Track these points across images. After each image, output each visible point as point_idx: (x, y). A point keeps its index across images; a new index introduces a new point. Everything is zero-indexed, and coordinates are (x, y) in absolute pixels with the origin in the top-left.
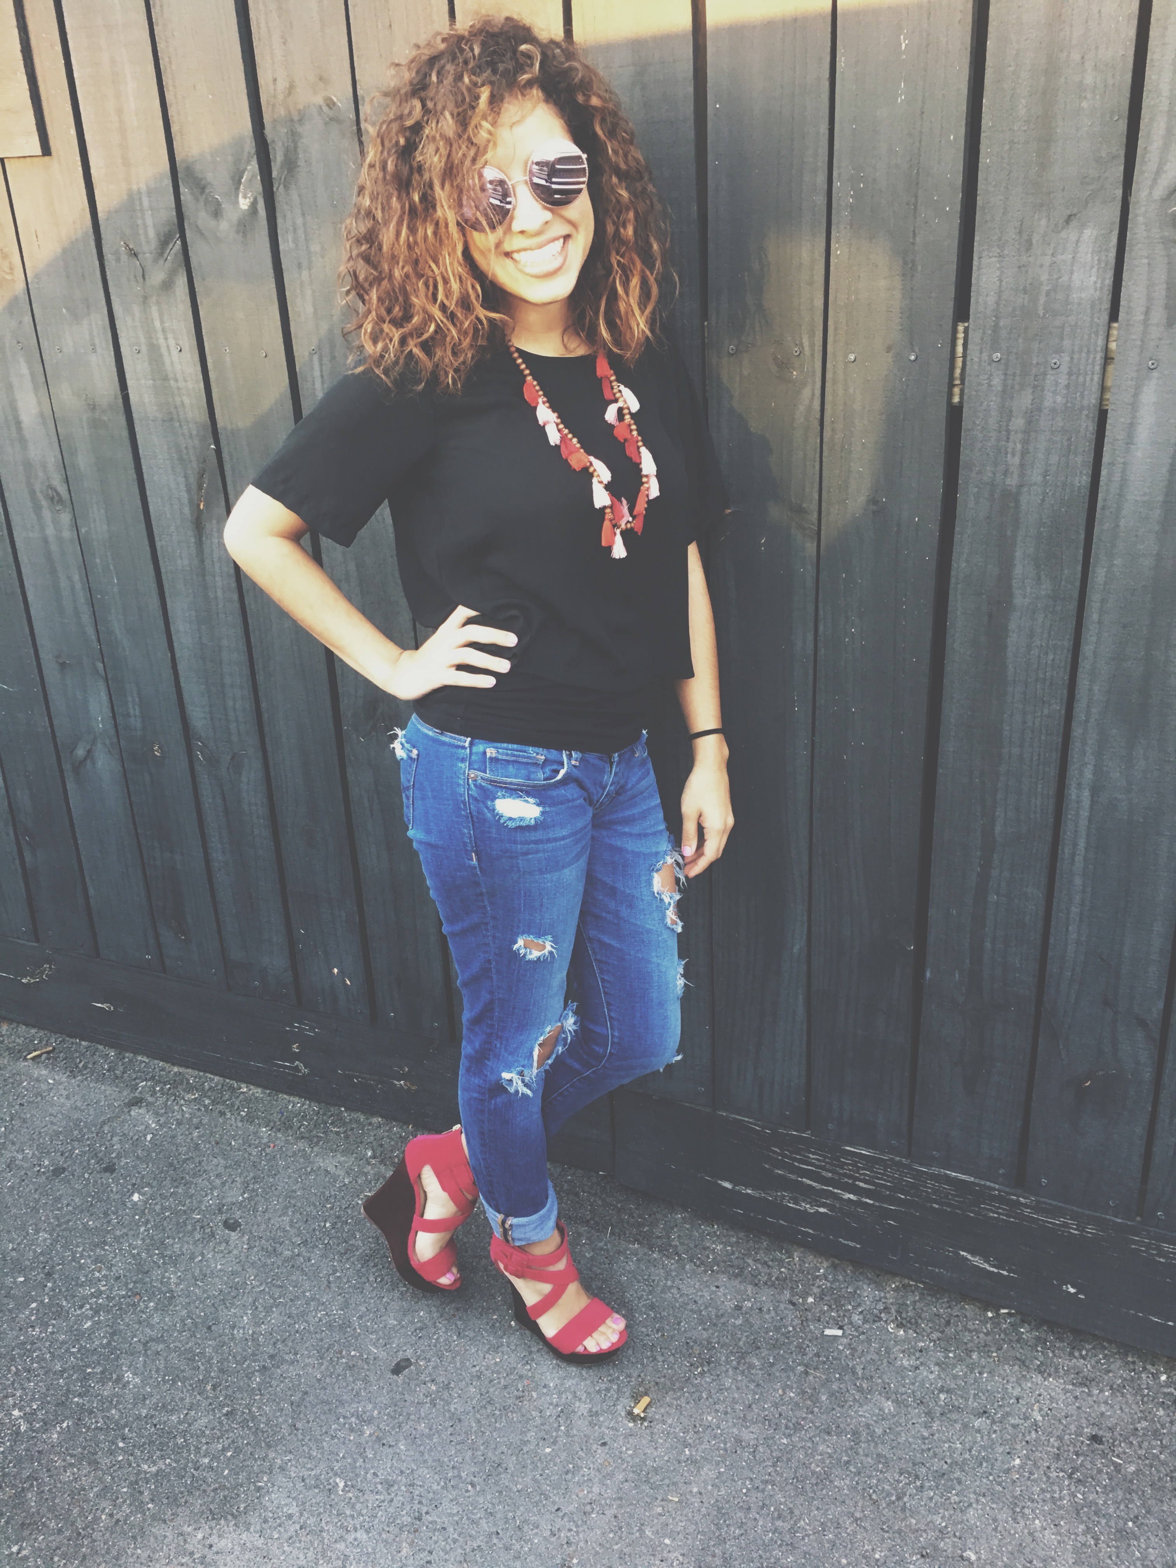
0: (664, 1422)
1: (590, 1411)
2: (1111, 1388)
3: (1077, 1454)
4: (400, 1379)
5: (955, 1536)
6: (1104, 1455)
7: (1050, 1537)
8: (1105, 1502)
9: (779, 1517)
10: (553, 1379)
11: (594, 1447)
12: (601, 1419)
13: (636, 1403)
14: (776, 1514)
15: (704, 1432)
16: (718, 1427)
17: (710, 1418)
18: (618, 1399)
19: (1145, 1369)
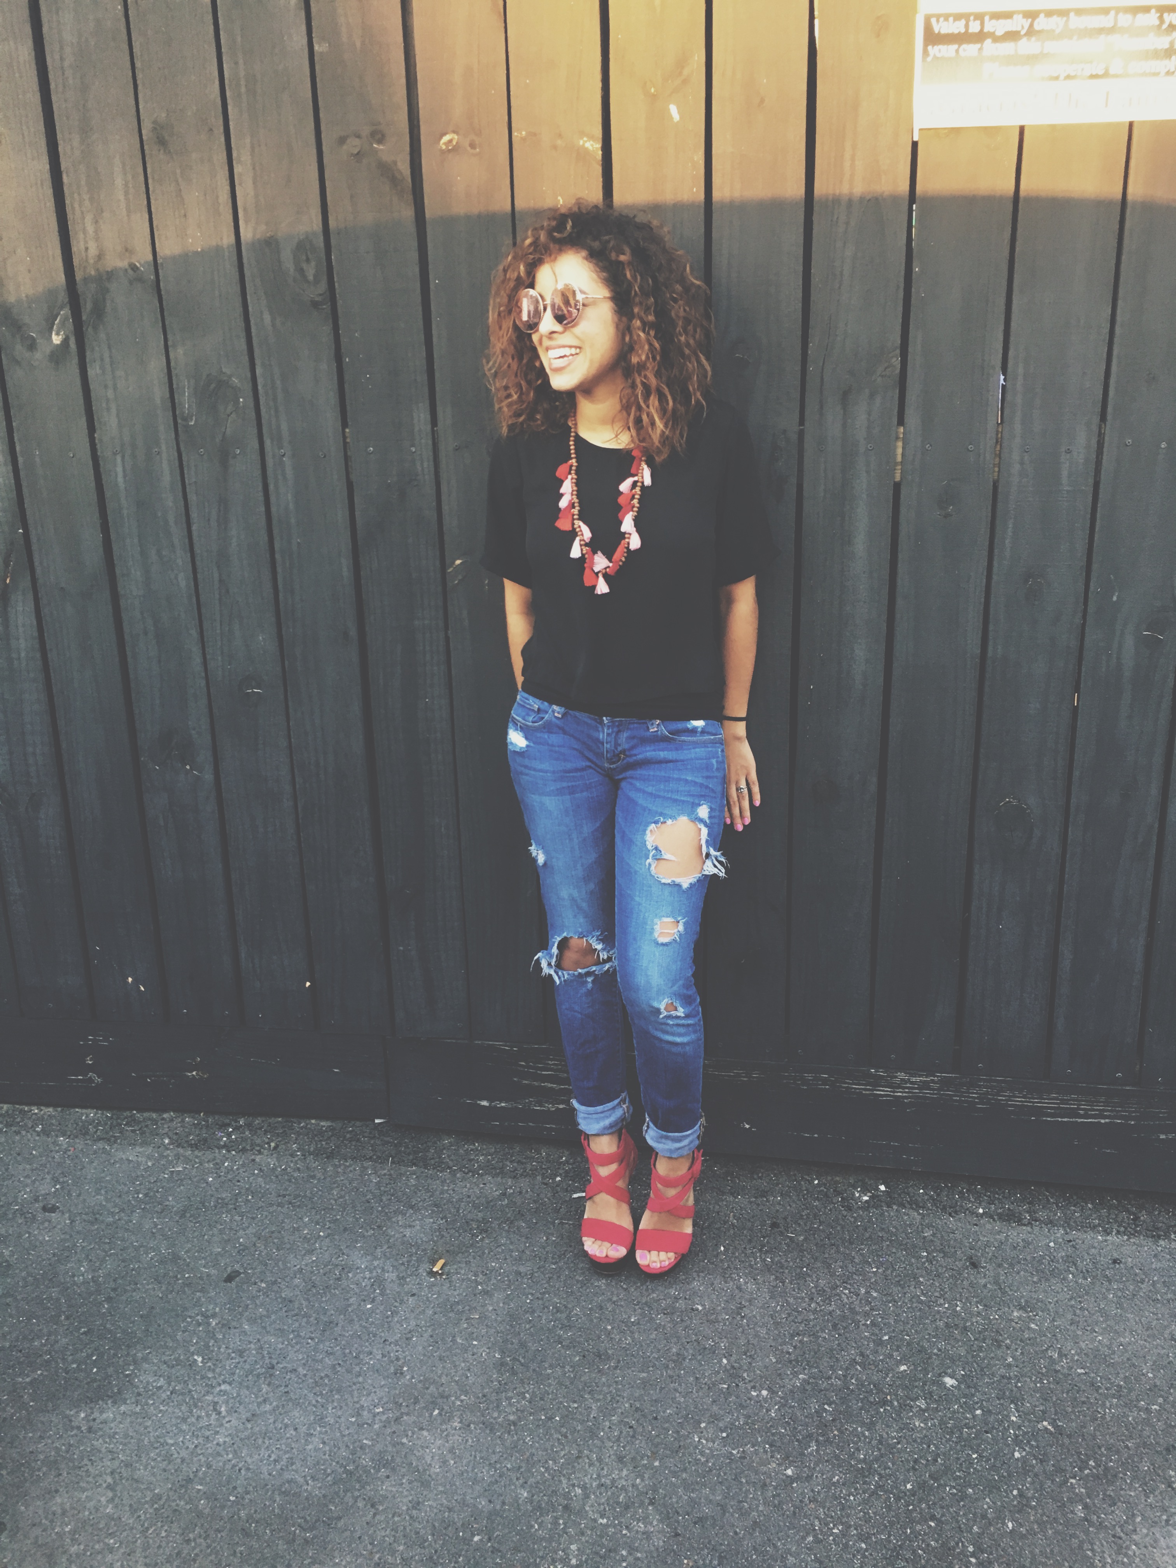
0: (458, 1273)
1: (398, 1276)
2: (782, 1195)
3: (764, 1237)
4: (234, 1284)
5: (686, 1299)
6: (781, 1234)
7: (751, 1287)
8: (786, 1261)
9: (558, 1311)
10: (362, 1263)
11: (406, 1298)
12: (408, 1280)
13: (434, 1266)
14: (555, 1310)
15: (491, 1273)
16: (501, 1268)
17: (493, 1264)
18: (418, 1266)
19: (803, 1178)
